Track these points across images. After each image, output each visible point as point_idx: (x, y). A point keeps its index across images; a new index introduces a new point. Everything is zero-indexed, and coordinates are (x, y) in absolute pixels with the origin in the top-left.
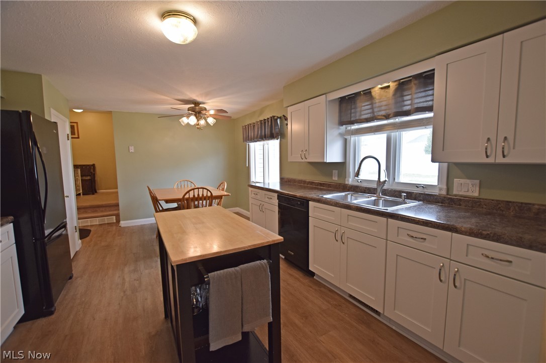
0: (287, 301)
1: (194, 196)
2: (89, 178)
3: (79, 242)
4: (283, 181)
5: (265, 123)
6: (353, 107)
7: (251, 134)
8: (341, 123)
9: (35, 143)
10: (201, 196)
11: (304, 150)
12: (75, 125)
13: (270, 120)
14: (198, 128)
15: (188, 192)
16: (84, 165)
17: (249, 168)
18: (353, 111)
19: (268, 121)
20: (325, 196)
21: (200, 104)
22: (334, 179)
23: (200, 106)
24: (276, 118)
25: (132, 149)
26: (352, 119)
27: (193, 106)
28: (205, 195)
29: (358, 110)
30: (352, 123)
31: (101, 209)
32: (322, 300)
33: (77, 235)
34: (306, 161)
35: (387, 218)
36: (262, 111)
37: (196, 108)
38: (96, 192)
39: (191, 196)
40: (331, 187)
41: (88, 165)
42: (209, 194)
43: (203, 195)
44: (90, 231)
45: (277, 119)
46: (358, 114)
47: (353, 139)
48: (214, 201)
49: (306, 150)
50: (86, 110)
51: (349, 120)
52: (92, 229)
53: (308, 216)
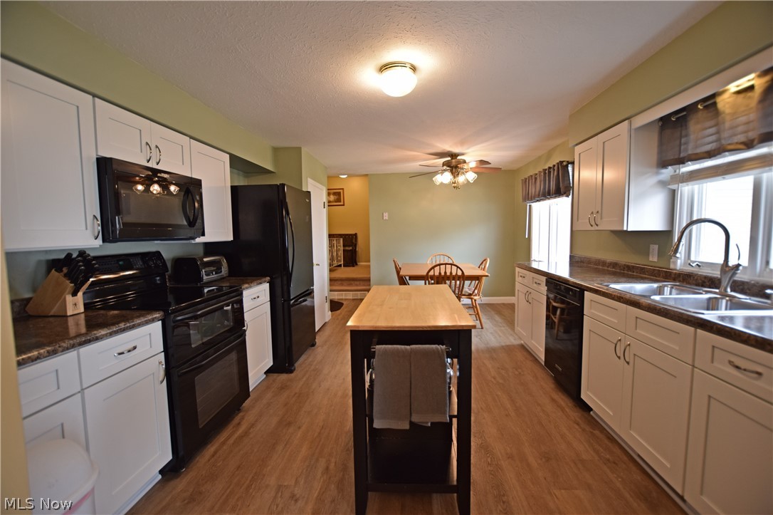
0: (529, 431)
1: (440, 273)
2: (351, 248)
3: (328, 315)
4: (574, 262)
5: (550, 172)
6: (684, 133)
7: (532, 191)
8: (663, 164)
9: (288, 213)
10: (448, 274)
11: (595, 212)
12: (341, 191)
13: (556, 168)
14: (454, 187)
15: (433, 268)
16: (347, 235)
17: (529, 241)
18: (683, 140)
19: (554, 170)
20: (613, 286)
21: (458, 155)
22: (651, 259)
23: (459, 158)
24: (565, 163)
25: (386, 216)
26: (682, 155)
27: (449, 159)
28: (454, 273)
29: (692, 137)
30: (682, 161)
31: (356, 283)
32: (587, 446)
33: (327, 306)
34: (597, 228)
35: (696, 328)
36: (549, 155)
37: (451, 162)
38: (357, 264)
39: (437, 274)
40: (644, 273)
41: (350, 235)
42: (460, 273)
43: (451, 273)
44: (342, 304)
45: (567, 166)
46: (691, 146)
47: (685, 189)
48: (466, 282)
49: (598, 212)
50: (350, 176)
51: (676, 157)
52: (345, 303)
53: (583, 315)
